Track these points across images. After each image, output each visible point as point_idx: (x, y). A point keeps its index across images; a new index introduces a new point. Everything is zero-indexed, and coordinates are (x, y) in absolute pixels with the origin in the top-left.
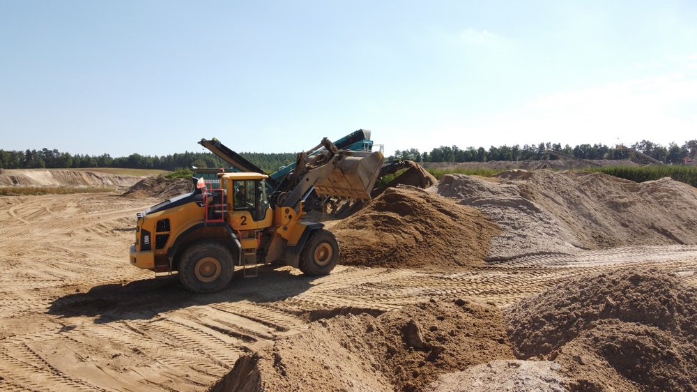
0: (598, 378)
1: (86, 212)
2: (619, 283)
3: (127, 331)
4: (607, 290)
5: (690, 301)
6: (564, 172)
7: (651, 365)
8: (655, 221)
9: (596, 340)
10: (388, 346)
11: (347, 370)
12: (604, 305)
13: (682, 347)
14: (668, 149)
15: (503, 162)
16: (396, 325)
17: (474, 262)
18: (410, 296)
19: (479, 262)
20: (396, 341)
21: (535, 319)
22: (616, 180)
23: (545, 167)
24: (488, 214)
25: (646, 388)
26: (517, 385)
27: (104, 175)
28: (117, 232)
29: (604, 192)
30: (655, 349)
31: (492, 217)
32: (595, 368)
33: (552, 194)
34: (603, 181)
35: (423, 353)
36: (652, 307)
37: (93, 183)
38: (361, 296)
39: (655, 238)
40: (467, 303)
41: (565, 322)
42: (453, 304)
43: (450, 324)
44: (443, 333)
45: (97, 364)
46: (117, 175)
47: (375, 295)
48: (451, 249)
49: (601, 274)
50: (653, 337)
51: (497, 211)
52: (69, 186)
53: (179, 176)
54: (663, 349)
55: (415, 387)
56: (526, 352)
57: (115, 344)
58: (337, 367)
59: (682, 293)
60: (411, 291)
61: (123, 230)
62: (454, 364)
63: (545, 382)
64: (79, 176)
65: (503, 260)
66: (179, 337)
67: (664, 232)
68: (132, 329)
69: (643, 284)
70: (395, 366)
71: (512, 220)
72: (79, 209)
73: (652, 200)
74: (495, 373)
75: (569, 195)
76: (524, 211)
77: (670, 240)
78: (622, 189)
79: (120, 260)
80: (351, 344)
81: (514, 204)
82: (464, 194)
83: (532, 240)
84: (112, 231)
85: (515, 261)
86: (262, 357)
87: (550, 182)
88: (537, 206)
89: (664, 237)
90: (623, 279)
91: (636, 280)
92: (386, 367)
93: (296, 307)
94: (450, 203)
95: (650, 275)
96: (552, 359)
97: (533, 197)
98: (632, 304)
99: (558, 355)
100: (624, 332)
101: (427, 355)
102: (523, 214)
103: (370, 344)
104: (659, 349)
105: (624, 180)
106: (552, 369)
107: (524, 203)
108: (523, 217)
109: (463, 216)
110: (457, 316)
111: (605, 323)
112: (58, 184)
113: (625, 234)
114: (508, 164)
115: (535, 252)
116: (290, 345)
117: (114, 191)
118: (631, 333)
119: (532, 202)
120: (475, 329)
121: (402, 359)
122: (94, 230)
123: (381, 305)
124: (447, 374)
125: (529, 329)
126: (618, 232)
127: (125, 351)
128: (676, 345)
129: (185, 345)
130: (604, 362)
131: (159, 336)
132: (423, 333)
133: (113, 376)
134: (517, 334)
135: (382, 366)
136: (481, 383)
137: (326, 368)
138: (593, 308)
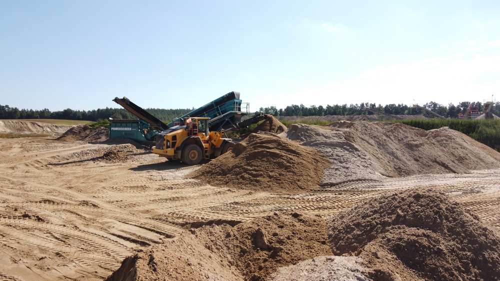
0: (388, 268)
1: (28, 151)
2: (406, 199)
3: (52, 239)
4: (398, 205)
5: (454, 212)
6: (375, 122)
7: (426, 258)
8: (437, 157)
9: (389, 240)
10: (241, 248)
11: (207, 266)
12: (396, 215)
13: (448, 245)
14: (448, 108)
15: (335, 116)
16: (247, 232)
17: (312, 186)
18: (265, 211)
19: (315, 187)
20: (248, 244)
21: (348, 227)
22: (411, 129)
23: (364, 120)
24: (322, 152)
25: (422, 274)
26: (330, 274)
27: (45, 124)
28: (50, 166)
29: (403, 137)
30: (429, 246)
31: (325, 155)
32: (387, 261)
33: (367, 138)
34: (402, 129)
35: (267, 253)
36: (428, 217)
37: (35, 130)
38: (230, 212)
39: (437, 169)
40: (301, 215)
41: (369, 228)
42: (291, 216)
43: (288, 231)
44: (282, 238)
45: (27, 265)
46: (54, 125)
47: (240, 211)
48: (295, 177)
49: (394, 193)
50: (428, 238)
51: (329, 150)
52: (17, 132)
53: (100, 125)
54: (435, 246)
55: (259, 278)
56: (341, 251)
57: (42, 250)
58: (199, 264)
59: (449, 206)
60: (265, 207)
61: (55, 164)
62: (289, 260)
63: (350, 272)
64: (25, 125)
65: (332, 185)
66: (92, 243)
67: (443, 165)
68: (56, 238)
69: (422, 200)
70: (246, 262)
71: (339, 156)
72: (22, 149)
73: (435, 143)
74: (317, 266)
75: (379, 139)
76: (347, 150)
77: (447, 170)
78: (415, 135)
79: (51, 187)
80: (213, 247)
81: (341, 145)
82: (305, 138)
83: (353, 170)
84: (46, 166)
85: (340, 186)
86: (140, 258)
87: (366, 130)
88: (356, 146)
89: (443, 168)
90: (409, 197)
91: (418, 197)
92: (239, 263)
93: (181, 220)
94: (295, 144)
95: (427, 194)
96: (357, 255)
97: (354, 140)
98: (415, 214)
99: (362, 252)
100: (408, 235)
101: (270, 253)
102: (346, 152)
103: (228, 247)
104: (432, 246)
105: (417, 128)
106: (356, 262)
107: (348, 145)
108: (347, 155)
109: (304, 154)
110: (293, 225)
111: (396, 228)
112: (8, 131)
113: (417, 166)
114: (339, 118)
115: (355, 179)
116: (164, 248)
117: (51, 136)
118: (413, 235)
119: (353, 144)
120: (305, 234)
121: (251, 257)
122: (32, 165)
123: (243, 218)
124: (284, 267)
125: (343, 234)
126: (412, 165)
127: (50, 255)
128: (443, 243)
129: (96, 250)
130: (394, 256)
131: (77, 243)
132: (268, 238)
133: (39, 273)
134: (335, 237)
135: (237, 262)
136: (306, 273)
137: (189, 265)
138: (388, 218)
